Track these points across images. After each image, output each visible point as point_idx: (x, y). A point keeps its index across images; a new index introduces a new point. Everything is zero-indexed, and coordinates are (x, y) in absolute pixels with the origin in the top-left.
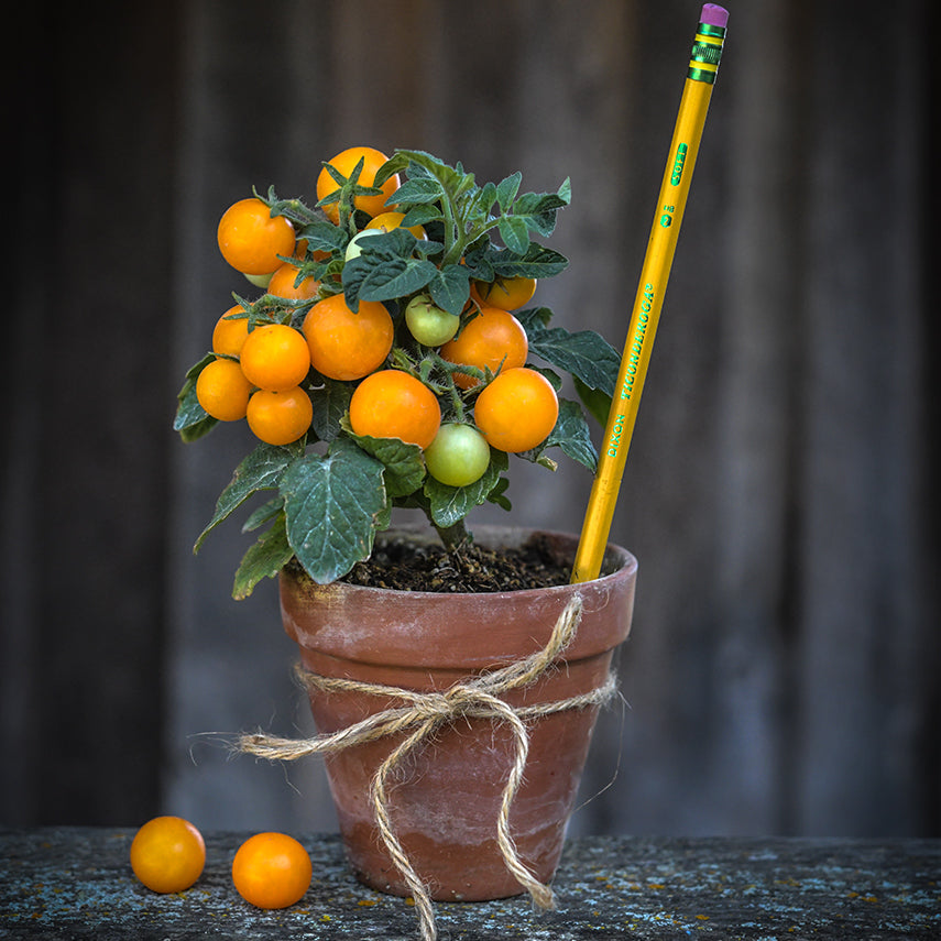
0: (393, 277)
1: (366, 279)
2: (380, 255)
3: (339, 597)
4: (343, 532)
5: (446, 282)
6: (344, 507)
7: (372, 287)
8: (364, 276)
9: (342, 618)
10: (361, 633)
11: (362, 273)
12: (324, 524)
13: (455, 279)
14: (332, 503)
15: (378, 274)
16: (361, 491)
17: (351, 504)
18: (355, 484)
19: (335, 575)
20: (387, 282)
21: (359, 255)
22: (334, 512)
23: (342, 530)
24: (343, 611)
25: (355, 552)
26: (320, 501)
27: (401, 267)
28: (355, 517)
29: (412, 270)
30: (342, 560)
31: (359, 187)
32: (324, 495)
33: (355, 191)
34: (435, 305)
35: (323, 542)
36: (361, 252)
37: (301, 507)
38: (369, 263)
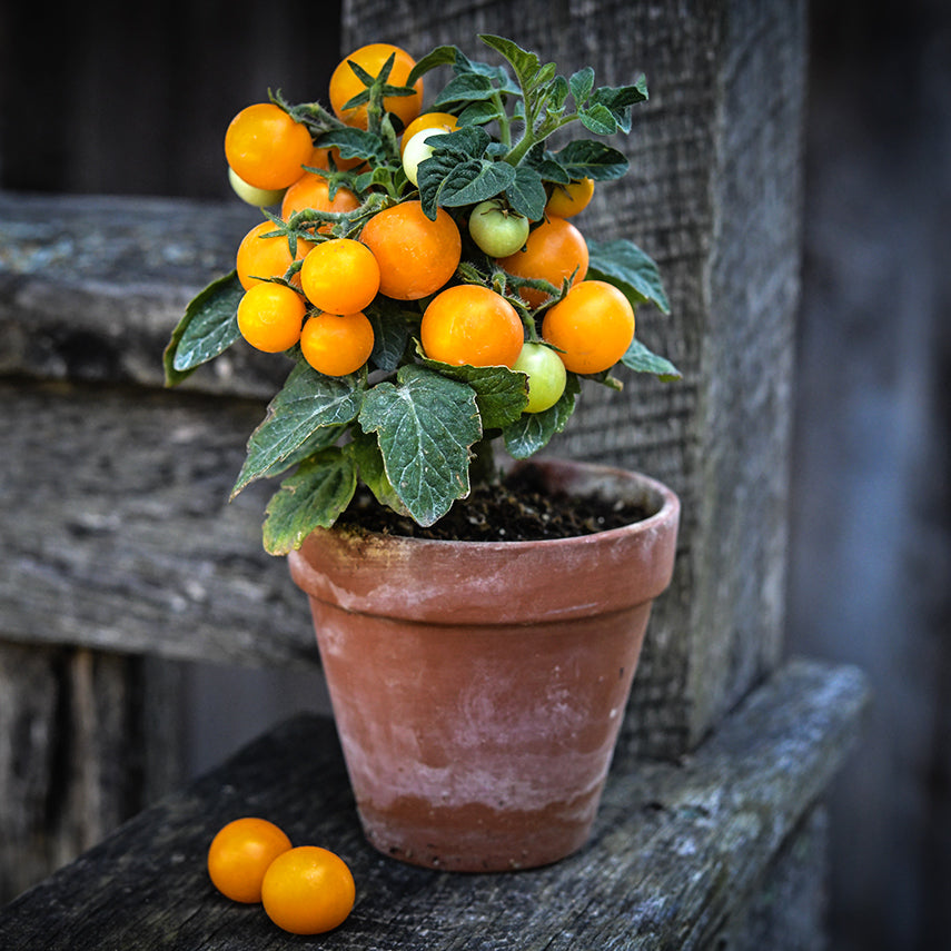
0: (471, 179)
1: (443, 183)
2: (454, 156)
3: (401, 554)
4: (437, 467)
5: (518, 185)
6: (437, 439)
7: (451, 191)
8: (441, 179)
9: (406, 577)
10: (430, 592)
11: (438, 175)
12: (418, 459)
13: (527, 182)
14: (423, 436)
15: (456, 176)
16: (452, 421)
17: (444, 436)
18: (445, 413)
19: (434, 516)
20: (466, 185)
21: (431, 156)
22: (427, 445)
23: (437, 466)
24: (407, 569)
25: (451, 489)
26: (411, 434)
27: (476, 169)
28: (449, 450)
29: (487, 172)
30: (439, 499)
31: (390, 87)
32: (414, 427)
33: (387, 91)
34: (511, 211)
35: (419, 479)
36: (434, 153)
37: (392, 441)
38: (442, 164)
